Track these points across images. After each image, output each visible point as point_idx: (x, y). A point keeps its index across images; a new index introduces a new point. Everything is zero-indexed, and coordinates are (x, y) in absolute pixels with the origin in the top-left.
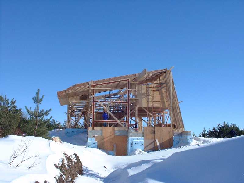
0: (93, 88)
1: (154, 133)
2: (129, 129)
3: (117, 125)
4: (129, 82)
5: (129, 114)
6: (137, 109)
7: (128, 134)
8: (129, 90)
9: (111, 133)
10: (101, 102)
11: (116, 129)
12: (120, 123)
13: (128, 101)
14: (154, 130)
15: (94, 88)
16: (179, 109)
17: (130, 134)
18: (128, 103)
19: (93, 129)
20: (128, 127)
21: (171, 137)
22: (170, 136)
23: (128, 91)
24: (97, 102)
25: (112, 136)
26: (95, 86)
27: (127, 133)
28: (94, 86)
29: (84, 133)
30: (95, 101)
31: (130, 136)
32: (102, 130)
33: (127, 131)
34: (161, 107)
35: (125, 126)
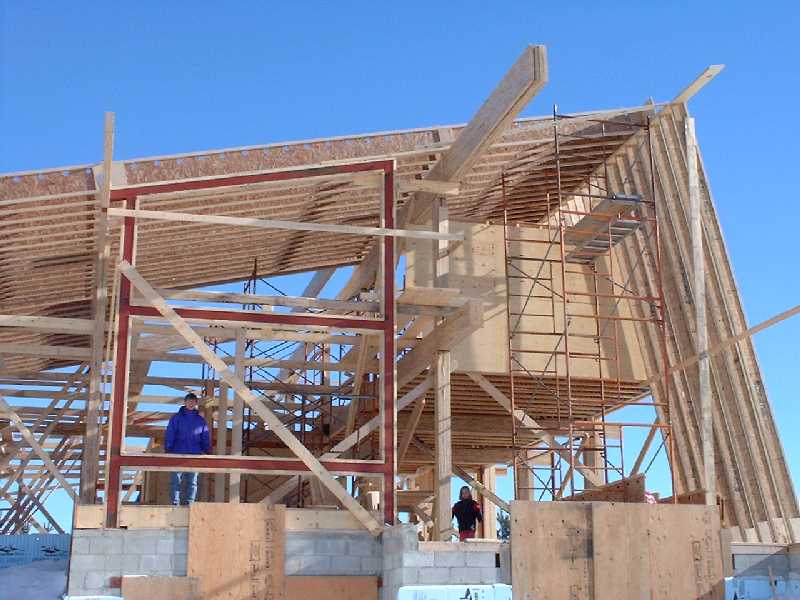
0: (121, 211)
1: (590, 553)
2: (390, 520)
3: (301, 496)
4: (389, 177)
5: (389, 405)
6: (444, 380)
7: (388, 563)
8: (391, 233)
9: (255, 550)
10: (181, 312)
11: (294, 520)
12: (329, 480)
13: (389, 317)
14: (584, 526)
15: (130, 213)
16: (758, 373)
17: (409, 560)
18: (386, 325)
19: (112, 520)
20: (389, 509)
21: (716, 582)
22: (704, 572)
23: (389, 240)
24: (153, 312)
25: (262, 577)
26: (140, 198)
27: (381, 556)
28: (127, 197)
29: (50, 562)
30: (134, 302)
31: (405, 574)
32: (182, 533)
33: (379, 538)
34: (606, 376)
35: (365, 502)
